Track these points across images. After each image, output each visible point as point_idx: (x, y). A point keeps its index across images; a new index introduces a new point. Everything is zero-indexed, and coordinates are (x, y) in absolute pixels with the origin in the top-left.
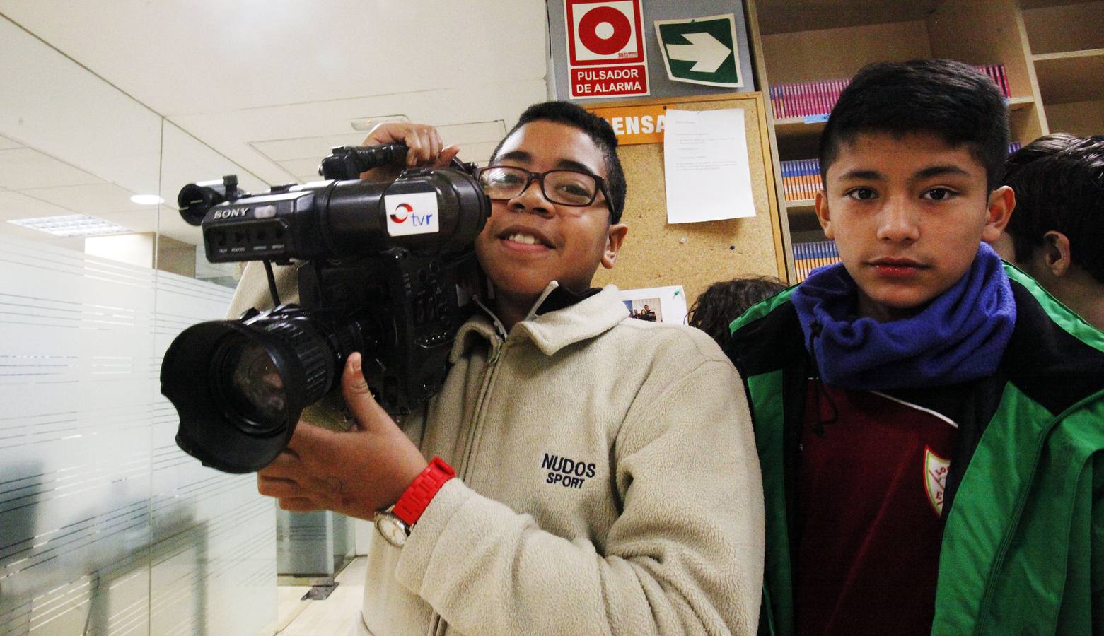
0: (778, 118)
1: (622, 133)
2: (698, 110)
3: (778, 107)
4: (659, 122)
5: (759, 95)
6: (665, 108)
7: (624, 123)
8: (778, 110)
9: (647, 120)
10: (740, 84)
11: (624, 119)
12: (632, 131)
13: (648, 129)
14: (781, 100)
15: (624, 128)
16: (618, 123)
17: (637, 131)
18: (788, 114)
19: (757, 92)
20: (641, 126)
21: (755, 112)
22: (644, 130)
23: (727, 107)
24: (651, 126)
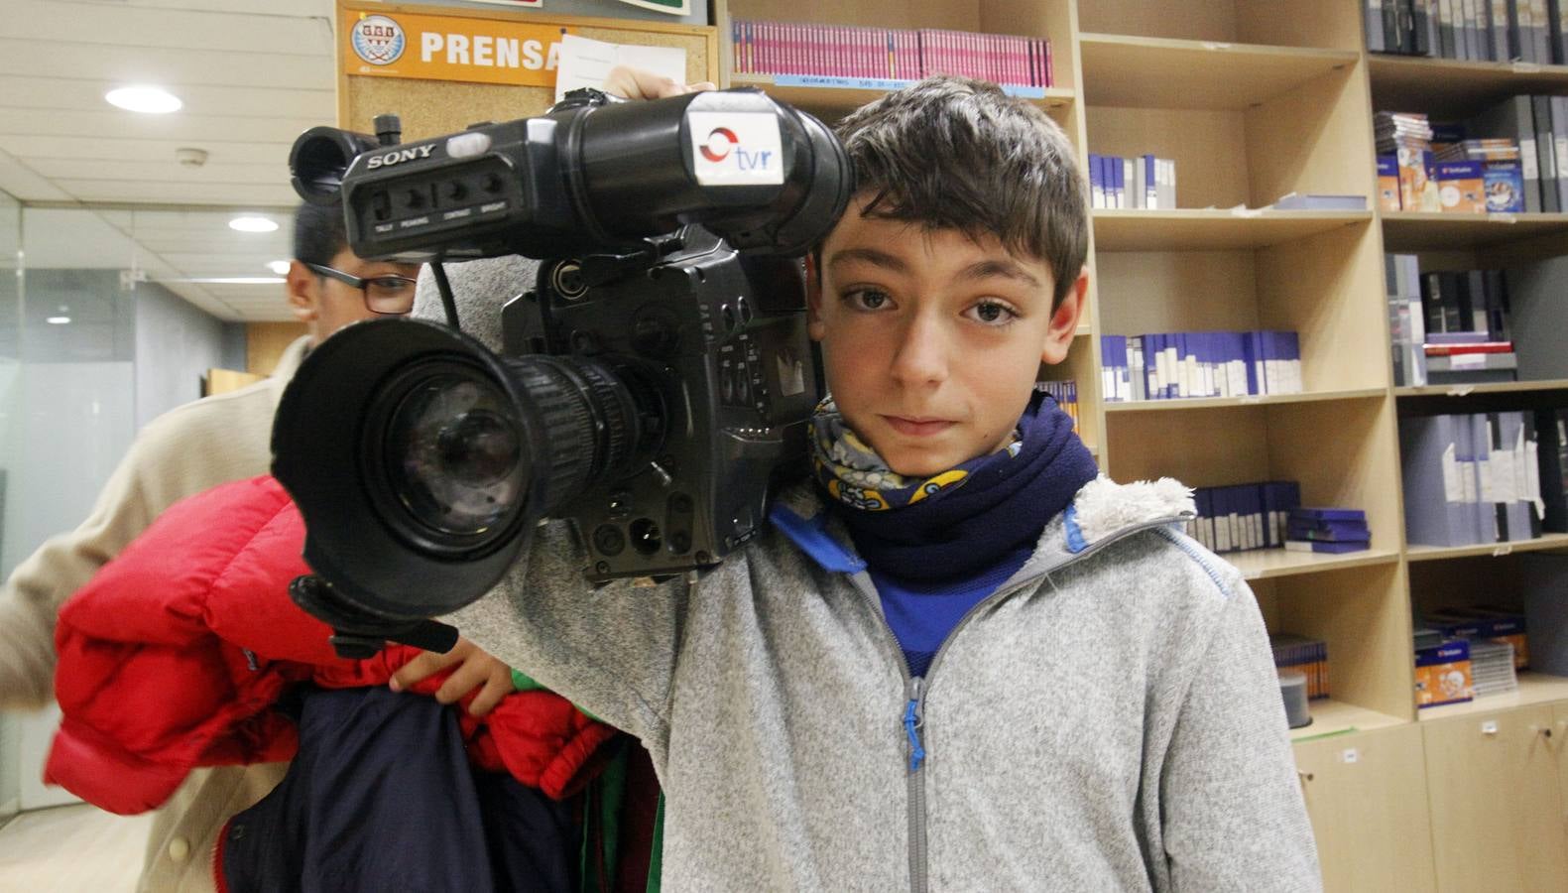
0: (742, 71)
1: (489, 63)
2: (615, 42)
3: (744, 55)
4: (551, 55)
5: (713, 31)
6: (563, 31)
7: (494, 46)
8: (744, 60)
9: (532, 48)
10: (684, 10)
11: (495, 42)
12: (506, 62)
13: (533, 61)
14: (749, 45)
15: (493, 56)
16: (485, 45)
17: (514, 63)
18: (759, 67)
19: (711, 27)
20: (522, 56)
21: (704, 57)
22: (527, 64)
23: (662, 44)
24: (538, 59)
